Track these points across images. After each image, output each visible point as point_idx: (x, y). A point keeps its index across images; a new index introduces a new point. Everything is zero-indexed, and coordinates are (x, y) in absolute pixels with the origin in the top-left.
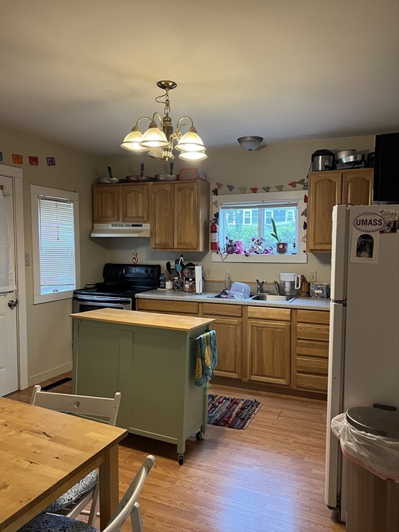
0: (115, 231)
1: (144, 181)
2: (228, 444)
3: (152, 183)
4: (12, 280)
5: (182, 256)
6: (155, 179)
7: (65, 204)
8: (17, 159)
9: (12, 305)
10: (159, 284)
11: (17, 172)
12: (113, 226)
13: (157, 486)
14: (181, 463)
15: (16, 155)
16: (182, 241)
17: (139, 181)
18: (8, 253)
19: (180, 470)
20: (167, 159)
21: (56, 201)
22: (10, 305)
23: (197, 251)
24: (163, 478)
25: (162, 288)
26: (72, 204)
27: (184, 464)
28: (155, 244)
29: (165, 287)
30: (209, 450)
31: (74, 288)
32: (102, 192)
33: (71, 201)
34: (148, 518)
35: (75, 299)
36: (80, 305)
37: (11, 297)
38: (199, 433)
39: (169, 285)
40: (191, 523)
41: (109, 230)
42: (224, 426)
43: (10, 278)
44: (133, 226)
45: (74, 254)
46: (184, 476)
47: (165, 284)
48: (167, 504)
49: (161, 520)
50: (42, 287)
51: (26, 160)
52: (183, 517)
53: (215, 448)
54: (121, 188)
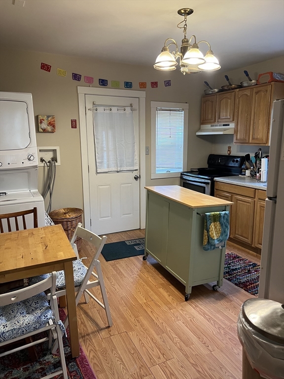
0: (213, 130)
1: (233, 89)
2: (231, 301)
3: (238, 90)
4: (136, 163)
5: (260, 149)
6: (241, 87)
7: (178, 112)
8: (143, 86)
9: (136, 178)
10: (241, 172)
11: (142, 94)
12: (211, 126)
13: (159, 306)
14: (187, 300)
15: (142, 83)
16: (256, 137)
17: (229, 90)
18: (134, 146)
19: (181, 304)
20: (184, 73)
21: (170, 111)
22: (135, 178)
23: (267, 145)
24: (167, 303)
25: (243, 175)
26: (183, 112)
27: (188, 301)
28: (237, 139)
29: (245, 175)
30: (213, 299)
31: (181, 170)
32: (206, 101)
33: (183, 110)
34: (136, 321)
35: (181, 178)
36: (184, 182)
37: (136, 173)
38: (215, 286)
39: (248, 173)
40: (156, 336)
41: (209, 130)
42: (242, 288)
43: (135, 161)
44: (224, 125)
45: (182, 147)
46: (181, 308)
47: (245, 172)
48: (154, 319)
49: (142, 326)
50: (157, 169)
51: (149, 85)
52: (154, 330)
53: (219, 300)
54: (218, 96)
